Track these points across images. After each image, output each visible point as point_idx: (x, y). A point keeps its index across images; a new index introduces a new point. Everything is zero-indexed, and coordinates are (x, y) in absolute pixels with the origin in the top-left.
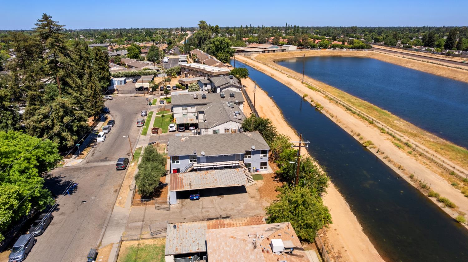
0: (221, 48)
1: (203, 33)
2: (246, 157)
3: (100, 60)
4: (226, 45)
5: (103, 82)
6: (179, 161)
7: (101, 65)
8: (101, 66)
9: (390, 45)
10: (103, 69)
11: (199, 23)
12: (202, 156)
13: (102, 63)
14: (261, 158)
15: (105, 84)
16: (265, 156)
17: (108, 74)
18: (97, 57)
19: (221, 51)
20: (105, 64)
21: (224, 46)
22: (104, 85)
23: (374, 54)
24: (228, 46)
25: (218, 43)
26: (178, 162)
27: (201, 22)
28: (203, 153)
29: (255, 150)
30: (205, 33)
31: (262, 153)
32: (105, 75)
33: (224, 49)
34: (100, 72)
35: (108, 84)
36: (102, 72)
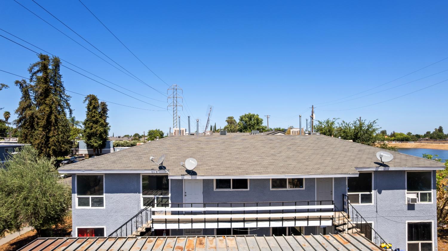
0: (249, 125)
1: (231, 128)
2: (355, 199)
3: (94, 110)
4: (255, 121)
5: (94, 139)
6: (104, 196)
7: (94, 117)
8: (94, 119)
9: (438, 139)
10: (96, 122)
11: (227, 119)
12: (189, 177)
13: (95, 115)
14: (411, 207)
15: (96, 142)
16: (424, 198)
17: (102, 129)
18: (90, 107)
19: (250, 128)
20: (100, 117)
21: (253, 123)
22: (94, 144)
23: (423, 145)
24: (258, 123)
25: (247, 119)
26: (99, 202)
27: (229, 118)
28: (191, 164)
29: (391, 169)
30: (233, 127)
31: (411, 187)
32: (97, 130)
33: (253, 126)
34: (92, 126)
35: (101, 142)
36: (95, 126)
